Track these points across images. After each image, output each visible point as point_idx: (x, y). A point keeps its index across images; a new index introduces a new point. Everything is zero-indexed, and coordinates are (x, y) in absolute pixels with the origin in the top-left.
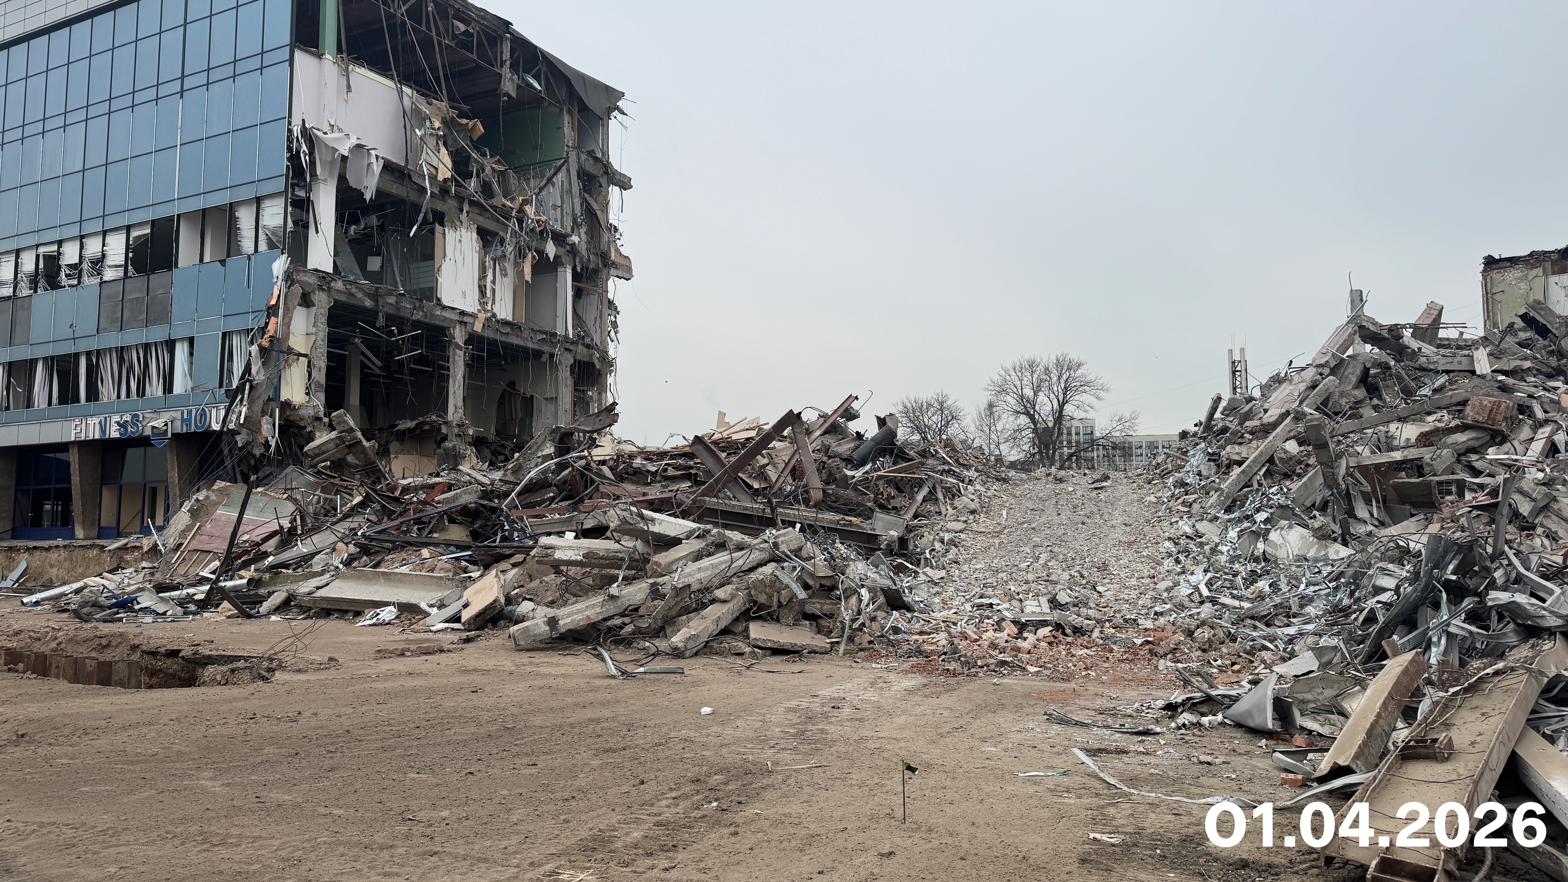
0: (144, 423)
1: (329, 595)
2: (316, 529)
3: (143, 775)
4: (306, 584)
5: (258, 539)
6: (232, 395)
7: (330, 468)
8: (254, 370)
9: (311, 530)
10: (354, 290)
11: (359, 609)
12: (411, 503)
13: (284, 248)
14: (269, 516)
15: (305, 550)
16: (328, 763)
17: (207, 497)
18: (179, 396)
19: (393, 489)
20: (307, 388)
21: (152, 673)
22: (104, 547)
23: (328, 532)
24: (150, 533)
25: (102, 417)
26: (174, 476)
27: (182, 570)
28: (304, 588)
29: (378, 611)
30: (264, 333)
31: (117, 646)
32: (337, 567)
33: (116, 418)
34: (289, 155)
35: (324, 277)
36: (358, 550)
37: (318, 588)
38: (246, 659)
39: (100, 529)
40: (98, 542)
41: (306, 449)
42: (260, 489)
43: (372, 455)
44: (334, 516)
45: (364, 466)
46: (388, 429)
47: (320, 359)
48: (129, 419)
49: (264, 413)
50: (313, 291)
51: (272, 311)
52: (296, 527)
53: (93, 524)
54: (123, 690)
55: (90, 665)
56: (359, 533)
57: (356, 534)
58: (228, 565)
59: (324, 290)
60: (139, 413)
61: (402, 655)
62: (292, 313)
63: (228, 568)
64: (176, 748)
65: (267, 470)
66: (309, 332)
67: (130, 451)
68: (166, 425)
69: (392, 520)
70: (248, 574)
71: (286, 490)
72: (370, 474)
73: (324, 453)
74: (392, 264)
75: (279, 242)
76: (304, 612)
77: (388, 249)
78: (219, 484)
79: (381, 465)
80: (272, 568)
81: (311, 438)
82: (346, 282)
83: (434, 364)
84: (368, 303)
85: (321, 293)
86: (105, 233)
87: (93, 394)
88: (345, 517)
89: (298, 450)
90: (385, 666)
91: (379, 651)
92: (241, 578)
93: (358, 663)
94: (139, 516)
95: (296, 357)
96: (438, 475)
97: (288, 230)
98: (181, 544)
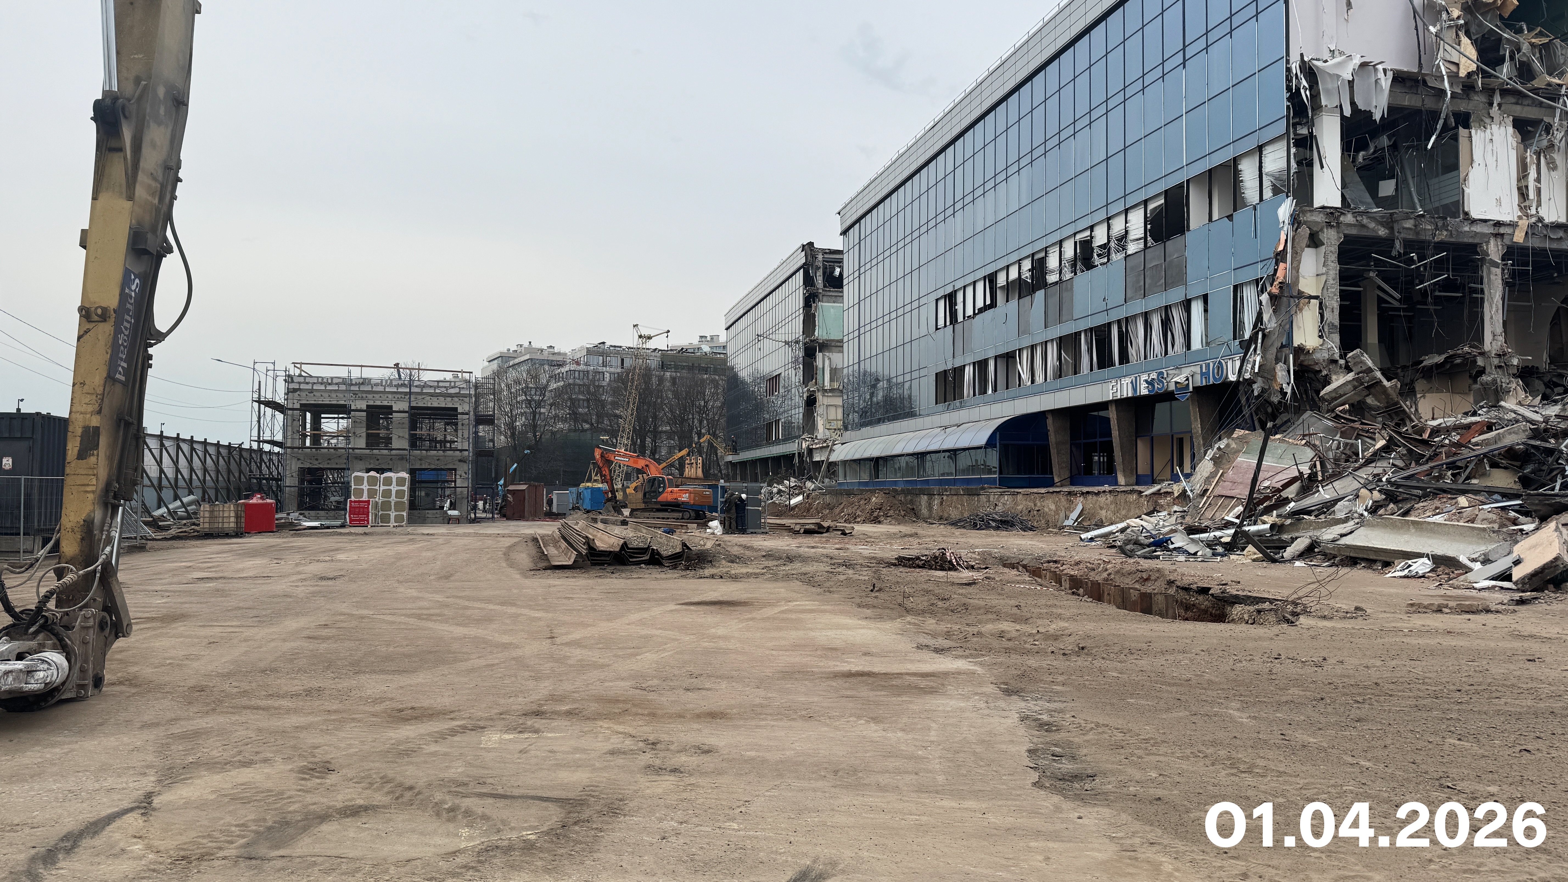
0: (1168, 380)
1: (1354, 543)
2: (1337, 475)
3: (1178, 696)
4: (1329, 531)
5: (1279, 485)
6: (1246, 346)
7: (1349, 412)
8: (1266, 318)
9: (1332, 476)
10: (1365, 221)
11: (1388, 559)
12: (1442, 446)
13: (1289, 191)
14: (1288, 462)
15: (1328, 497)
16: (1355, 713)
17: (1228, 445)
18: (1198, 351)
19: (1421, 431)
20: (1320, 331)
21: (1188, 607)
22: (1141, 492)
23: (1350, 478)
24: (1179, 480)
25: (1133, 377)
26: (1197, 427)
27: (1209, 514)
28: (1328, 534)
29: (1410, 562)
30: (1274, 280)
31: (1156, 580)
32: (1362, 515)
33: (1144, 377)
34: (1288, 95)
35: (1332, 213)
36: (1384, 497)
37: (1342, 535)
38: (1271, 601)
39: (1138, 476)
40: (1137, 488)
41: (1322, 393)
42: (1278, 436)
43: (1394, 395)
44: (1356, 461)
45: (1386, 408)
46: (1412, 366)
47: (1333, 298)
48: (1155, 377)
49: (1277, 360)
50: (1322, 230)
51: (1280, 257)
52: (1316, 473)
53: (1132, 473)
54: (1160, 619)
55: (1134, 595)
56: (1384, 479)
57: (1380, 480)
58: (1251, 510)
59: (1333, 226)
60: (1163, 370)
61: (1439, 611)
62: (1301, 256)
63: (1251, 511)
64: (1207, 677)
65: (1284, 417)
66: (1320, 273)
67: (1158, 406)
68: (1187, 379)
69: (1421, 465)
70: (1271, 519)
71: (1304, 436)
72: (1394, 415)
73: (1341, 396)
74: (1408, 185)
75: (1284, 186)
76: (1329, 560)
77: (1402, 169)
78: (1238, 433)
79: (1406, 405)
80: (1294, 514)
81: (1327, 381)
82: (1356, 214)
83: (1464, 288)
84: (1382, 232)
85: (1330, 230)
86: (1126, 211)
87: (1124, 358)
88: (1368, 462)
89: (1314, 395)
90: (1418, 621)
91: (1412, 605)
92: (1264, 523)
93: (1388, 615)
94: (1169, 464)
95: (1307, 300)
96: (1474, 414)
97: (1292, 172)
98: (1206, 490)
